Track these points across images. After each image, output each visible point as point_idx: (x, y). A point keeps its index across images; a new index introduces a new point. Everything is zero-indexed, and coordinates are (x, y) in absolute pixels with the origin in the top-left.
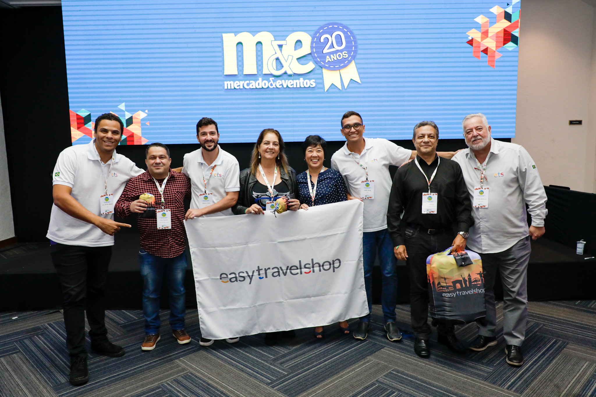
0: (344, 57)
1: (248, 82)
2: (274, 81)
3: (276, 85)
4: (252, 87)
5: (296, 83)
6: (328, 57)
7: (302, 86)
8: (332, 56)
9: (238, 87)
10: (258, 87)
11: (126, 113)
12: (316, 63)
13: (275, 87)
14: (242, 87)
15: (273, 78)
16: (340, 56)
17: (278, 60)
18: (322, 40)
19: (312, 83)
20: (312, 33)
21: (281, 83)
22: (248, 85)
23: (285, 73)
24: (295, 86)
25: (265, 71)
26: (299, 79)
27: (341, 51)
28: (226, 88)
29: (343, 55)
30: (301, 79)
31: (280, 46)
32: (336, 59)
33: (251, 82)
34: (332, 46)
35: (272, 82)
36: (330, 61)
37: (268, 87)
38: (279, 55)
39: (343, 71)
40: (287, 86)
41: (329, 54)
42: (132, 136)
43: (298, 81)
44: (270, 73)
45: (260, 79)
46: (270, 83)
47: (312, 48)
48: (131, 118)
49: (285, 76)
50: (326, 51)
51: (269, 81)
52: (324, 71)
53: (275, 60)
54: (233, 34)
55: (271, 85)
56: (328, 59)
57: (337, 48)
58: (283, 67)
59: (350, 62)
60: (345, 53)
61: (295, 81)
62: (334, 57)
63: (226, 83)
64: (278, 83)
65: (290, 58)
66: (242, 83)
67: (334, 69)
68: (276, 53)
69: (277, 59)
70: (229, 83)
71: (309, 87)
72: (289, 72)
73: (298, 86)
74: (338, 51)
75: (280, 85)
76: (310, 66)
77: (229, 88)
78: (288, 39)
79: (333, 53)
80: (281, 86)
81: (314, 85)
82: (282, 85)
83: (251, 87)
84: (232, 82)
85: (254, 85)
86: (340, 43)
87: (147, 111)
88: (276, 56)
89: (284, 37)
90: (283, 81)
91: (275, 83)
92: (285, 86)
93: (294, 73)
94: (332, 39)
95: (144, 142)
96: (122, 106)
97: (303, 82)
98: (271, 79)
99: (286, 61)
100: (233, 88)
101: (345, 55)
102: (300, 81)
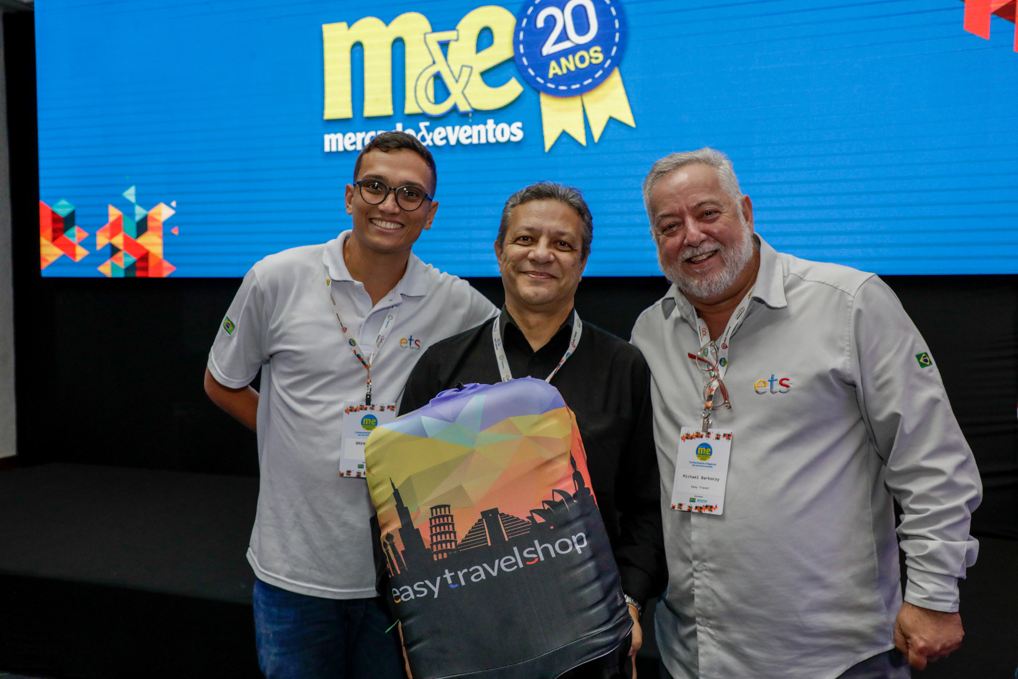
0: (594, 61)
1: (373, 134)
2: (429, 130)
3: (432, 140)
5: (479, 132)
6: (553, 64)
7: (492, 140)
8: (563, 61)
9: (353, 147)
11: (137, 208)
12: (526, 80)
13: (431, 144)
14: (359, 147)
15: (427, 124)
16: (582, 60)
17: (438, 79)
18: (540, 23)
19: (514, 132)
20: (518, 7)
21: (443, 135)
23: (455, 109)
24: (475, 141)
25: (411, 107)
26: (485, 124)
27: (587, 47)
28: (327, 149)
29: (591, 58)
30: (490, 123)
31: (444, 46)
32: (572, 68)
34: (563, 37)
35: (424, 132)
36: (560, 73)
38: (440, 66)
39: (588, 98)
40: (458, 141)
41: (556, 56)
42: (144, 257)
43: (481, 127)
44: (421, 111)
45: (399, 126)
46: (420, 134)
47: (516, 43)
48: (145, 220)
49: (454, 115)
50: (549, 48)
51: (418, 131)
52: (544, 99)
53: (432, 79)
54: (344, 25)
56: (554, 69)
57: (576, 39)
58: (447, 94)
59: (607, 73)
60: (596, 52)
61: (476, 128)
62: (570, 64)
63: (327, 138)
64: (438, 135)
65: (466, 71)
66: (359, 136)
67: (569, 94)
68: (434, 63)
69: (438, 77)
70: (333, 137)
71: (509, 141)
72: (463, 107)
73: (483, 141)
74: (577, 48)
75: (442, 139)
76: (513, 89)
77: (334, 149)
78: (461, 26)
79: (565, 53)
80: (444, 142)
81: (520, 136)
82: (446, 138)
84: (340, 136)
86: (582, 26)
87: (174, 204)
88: (433, 70)
89: (452, 23)
90: (449, 129)
91: (431, 134)
92: (453, 142)
93: (475, 110)
94: (564, 18)
95: (167, 271)
96: (130, 194)
97: (494, 130)
98: (423, 125)
99: (457, 81)
100: (341, 149)
101: (596, 55)
102: (487, 127)
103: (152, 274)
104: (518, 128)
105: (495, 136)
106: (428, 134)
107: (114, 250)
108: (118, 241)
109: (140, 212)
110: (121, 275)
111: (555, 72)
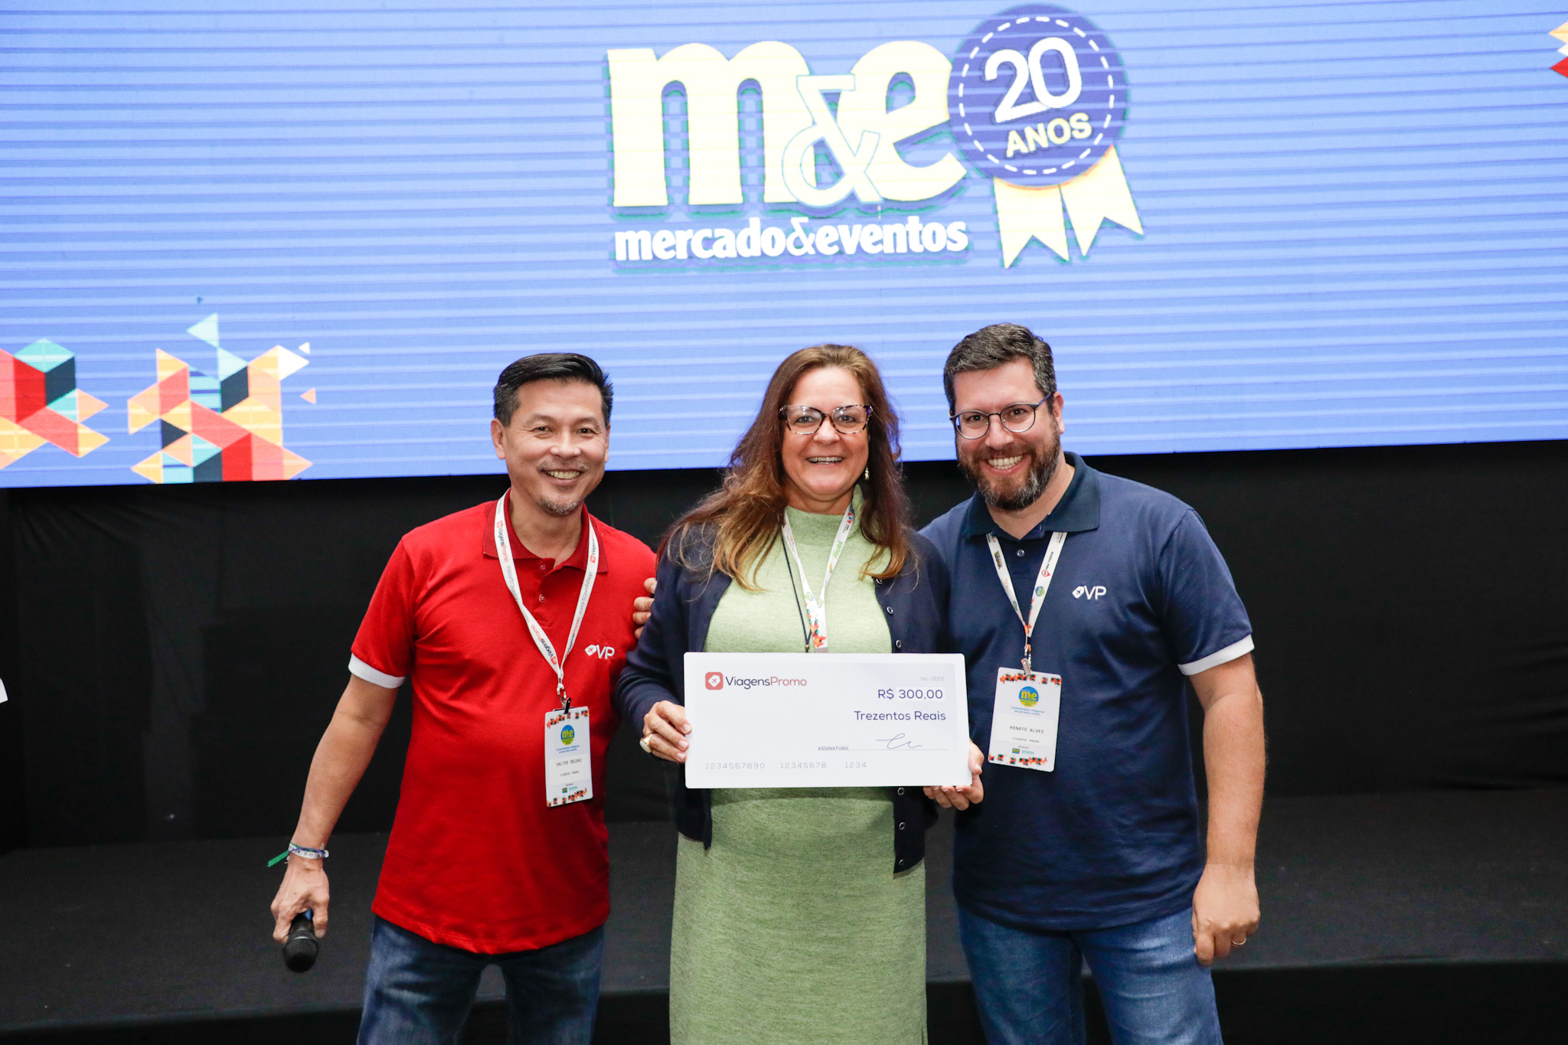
0: (1077, 135)
1: (707, 233)
2: (807, 230)
3: (814, 246)
4: (721, 254)
5: (895, 237)
6: (1013, 136)
7: (917, 248)
8: (1029, 131)
9: (670, 254)
10: (746, 253)
11: (223, 355)
12: (970, 156)
13: (812, 252)
14: (682, 254)
15: (805, 220)
16: (1059, 132)
17: (821, 150)
18: (991, 72)
19: (952, 236)
20: (955, 44)
21: (834, 238)
22: (708, 243)
23: (852, 197)
24: (888, 248)
25: (774, 193)
27: (1066, 113)
28: (621, 256)
29: (1072, 129)
30: (914, 221)
31: (832, 99)
32: (1044, 143)
33: (718, 232)
34: (1029, 96)
35: (799, 232)
36: (1024, 150)
37: (786, 252)
38: (826, 129)
39: (1071, 188)
40: (859, 248)
41: (1018, 125)
42: (243, 447)
43: (898, 228)
44: (792, 199)
45: (755, 222)
46: (793, 236)
47: (952, 100)
48: (242, 375)
50: (1006, 111)
51: (789, 231)
52: (1000, 186)
53: (811, 150)
54: (649, 52)
55: (798, 245)
56: (1014, 144)
57: (1046, 101)
58: (839, 174)
59: (1099, 152)
60: (1079, 121)
61: (889, 229)
62: (1041, 136)
63: (620, 237)
64: (824, 238)
65: (870, 140)
66: (682, 237)
67: (1040, 181)
68: (814, 123)
69: (820, 146)
70: (632, 236)
71: (945, 251)
72: (866, 196)
73: (902, 248)
74: (1051, 113)
75: (830, 245)
76: (949, 170)
77: (634, 256)
78: (859, 67)
79: (1033, 119)
80: (835, 249)
81: (962, 242)
82: (839, 243)
83: (717, 251)
84: (644, 235)
85: (729, 244)
86: (1057, 81)
87: (305, 348)
88: (813, 135)
89: (846, 62)
90: (844, 229)
91: (812, 235)
92: (850, 249)
93: (886, 200)
94: (1029, 67)
95: (294, 467)
96: (207, 329)
97: (920, 233)
98: (797, 221)
99: (855, 155)
100: (647, 256)
101: (1079, 127)
102: (908, 227)
103: (259, 474)
104: (960, 230)
105: (921, 243)
106: (807, 236)
107: (170, 434)
108: (180, 416)
109: (229, 365)
110: (186, 477)
111: (1016, 147)
